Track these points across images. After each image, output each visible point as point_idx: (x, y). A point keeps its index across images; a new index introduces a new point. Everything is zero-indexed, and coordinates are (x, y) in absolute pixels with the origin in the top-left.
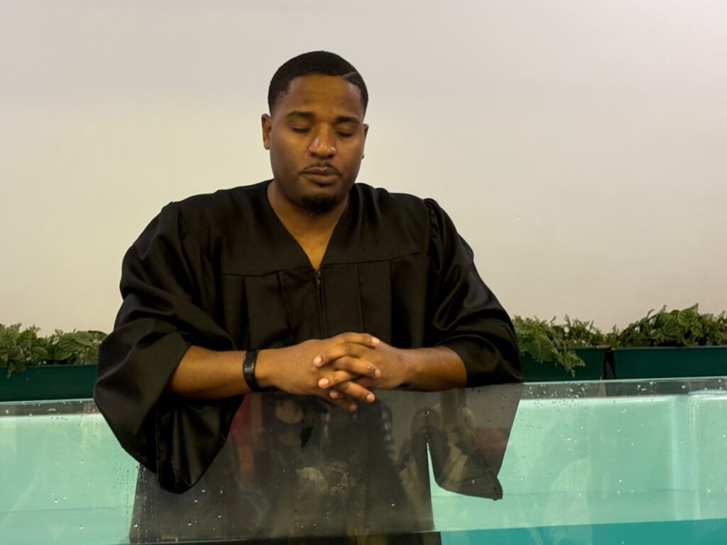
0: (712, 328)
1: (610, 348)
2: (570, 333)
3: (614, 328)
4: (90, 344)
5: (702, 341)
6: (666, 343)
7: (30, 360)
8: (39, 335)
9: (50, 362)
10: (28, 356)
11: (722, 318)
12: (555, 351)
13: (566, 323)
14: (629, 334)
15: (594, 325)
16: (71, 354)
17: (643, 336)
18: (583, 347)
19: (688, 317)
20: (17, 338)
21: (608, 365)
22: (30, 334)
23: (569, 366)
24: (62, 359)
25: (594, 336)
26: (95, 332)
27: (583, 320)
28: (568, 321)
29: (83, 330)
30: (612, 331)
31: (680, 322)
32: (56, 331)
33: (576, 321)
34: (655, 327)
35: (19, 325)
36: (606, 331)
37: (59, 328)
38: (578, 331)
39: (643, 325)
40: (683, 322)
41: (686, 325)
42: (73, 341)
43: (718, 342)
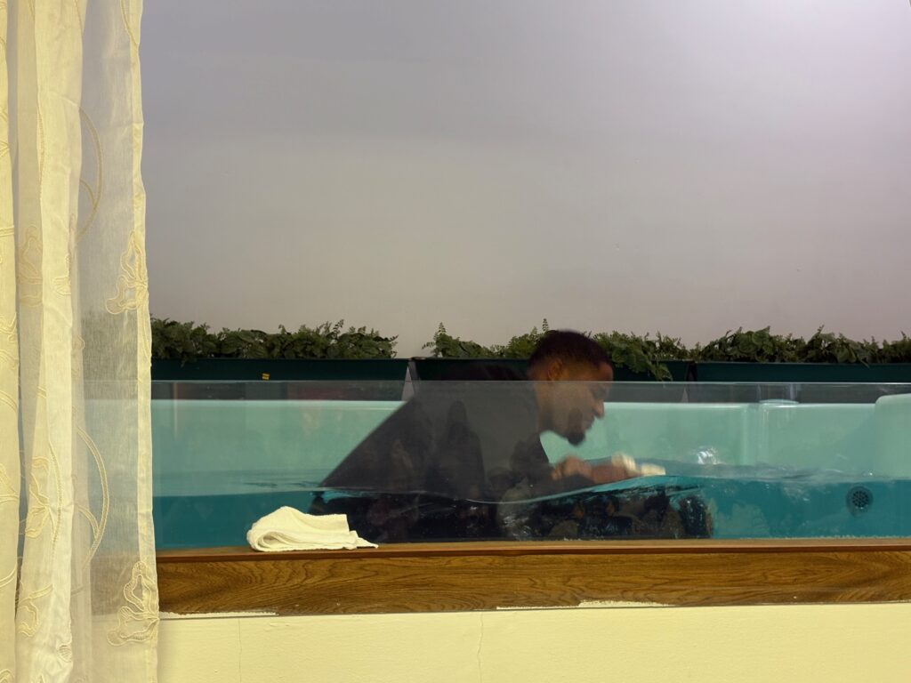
0: (780, 348)
1: (693, 362)
2: (661, 347)
3: (697, 345)
4: (252, 341)
5: (772, 358)
6: (742, 359)
7: (201, 356)
8: (208, 332)
9: (216, 355)
10: (198, 349)
11: (789, 340)
12: (650, 363)
13: (658, 339)
14: (709, 351)
15: (681, 342)
16: (236, 349)
17: (721, 352)
18: (671, 359)
19: (761, 337)
20: (191, 332)
21: (691, 376)
22: (201, 330)
23: (659, 375)
24: (228, 353)
25: (680, 351)
26: (257, 331)
27: (671, 338)
28: (660, 337)
29: (246, 329)
30: (695, 348)
31: (754, 341)
32: (224, 329)
33: (667, 338)
34: (732, 345)
35: (192, 323)
36: (690, 347)
37: (226, 327)
38: (667, 346)
39: (722, 343)
40: (757, 341)
41: (759, 344)
42: (238, 337)
43: (786, 360)
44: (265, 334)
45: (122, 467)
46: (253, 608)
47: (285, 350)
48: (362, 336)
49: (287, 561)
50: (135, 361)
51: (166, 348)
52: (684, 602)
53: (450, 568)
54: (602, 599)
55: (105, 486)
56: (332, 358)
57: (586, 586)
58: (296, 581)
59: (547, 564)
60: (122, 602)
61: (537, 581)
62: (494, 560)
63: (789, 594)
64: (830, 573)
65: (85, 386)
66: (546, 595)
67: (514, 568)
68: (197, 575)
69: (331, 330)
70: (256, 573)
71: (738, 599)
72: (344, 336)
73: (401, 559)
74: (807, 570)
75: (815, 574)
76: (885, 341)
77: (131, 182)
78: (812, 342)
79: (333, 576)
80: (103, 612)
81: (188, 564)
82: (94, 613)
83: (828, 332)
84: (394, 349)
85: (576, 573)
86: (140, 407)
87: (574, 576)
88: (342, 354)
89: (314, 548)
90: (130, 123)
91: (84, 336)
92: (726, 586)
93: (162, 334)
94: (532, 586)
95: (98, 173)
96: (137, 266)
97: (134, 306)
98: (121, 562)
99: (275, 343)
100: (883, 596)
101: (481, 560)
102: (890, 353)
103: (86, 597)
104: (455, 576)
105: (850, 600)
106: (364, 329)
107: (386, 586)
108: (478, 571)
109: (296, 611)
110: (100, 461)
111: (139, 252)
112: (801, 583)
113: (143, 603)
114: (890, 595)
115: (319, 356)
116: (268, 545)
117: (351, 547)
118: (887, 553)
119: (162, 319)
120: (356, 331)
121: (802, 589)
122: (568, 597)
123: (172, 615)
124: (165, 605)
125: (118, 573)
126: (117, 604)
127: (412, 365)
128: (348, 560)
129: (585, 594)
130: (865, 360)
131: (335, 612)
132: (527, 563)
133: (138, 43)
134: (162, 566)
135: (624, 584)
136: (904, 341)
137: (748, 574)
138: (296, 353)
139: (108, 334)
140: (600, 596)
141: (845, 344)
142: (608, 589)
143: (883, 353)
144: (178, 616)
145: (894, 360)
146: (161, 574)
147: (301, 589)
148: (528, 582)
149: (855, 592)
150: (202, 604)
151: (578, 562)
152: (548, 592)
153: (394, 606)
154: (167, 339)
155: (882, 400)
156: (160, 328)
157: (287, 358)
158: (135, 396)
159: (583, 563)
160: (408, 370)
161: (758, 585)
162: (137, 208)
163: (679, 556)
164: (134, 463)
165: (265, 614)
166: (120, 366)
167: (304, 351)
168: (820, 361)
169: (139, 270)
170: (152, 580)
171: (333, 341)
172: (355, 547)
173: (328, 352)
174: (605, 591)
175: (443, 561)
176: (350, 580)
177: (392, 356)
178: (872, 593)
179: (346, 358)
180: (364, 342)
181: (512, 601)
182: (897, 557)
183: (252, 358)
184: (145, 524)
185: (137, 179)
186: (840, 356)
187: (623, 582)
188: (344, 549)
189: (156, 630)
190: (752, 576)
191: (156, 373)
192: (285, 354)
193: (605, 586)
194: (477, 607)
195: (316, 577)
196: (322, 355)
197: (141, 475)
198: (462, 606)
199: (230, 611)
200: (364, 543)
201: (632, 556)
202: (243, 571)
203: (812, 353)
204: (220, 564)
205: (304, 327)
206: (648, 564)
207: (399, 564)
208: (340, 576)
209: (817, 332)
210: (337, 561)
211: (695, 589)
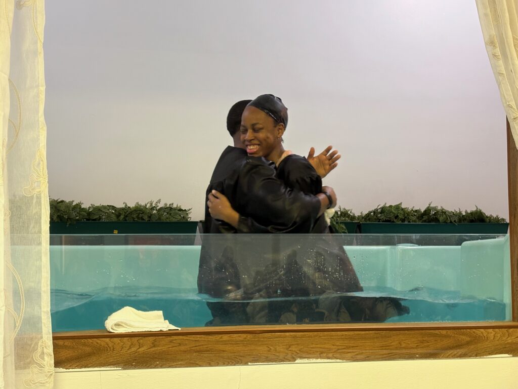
0: (408, 214)
1: (359, 222)
2: (341, 215)
3: (361, 213)
4: (108, 212)
5: (403, 220)
6: (386, 221)
7: (78, 220)
8: (83, 206)
9: (87, 220)
10: (77, 216)
11: (412, 210)
12: (335, 223)
13: (339, 209)
14: (368, 216)
15: (352, 211)
16: (98, 216)
17: (375, 217)
18: (347, 221)
19: (397, 209)
20: (72, 207)
21: (358, 230)
22: (78, 205)
23: (340, 230)
24: (94, 218)
25: (352, 216)
26: (110, 206)
27: (347, 209)
29: (105, 204)
30: (360, 214)
31: (393, 211)
32: (91, 205)
33: (344, 209)
34: (381, 213)
35: (73, 201)
36: (357, 214)
37: (92, 203)
38: (345, 214)
39: (375, 212)
41: (396, 212)
42: (99, 210)
43: (411, 221)
44: (115, 207)
45: (33, 284)
46: (108, 365)
47: (127, 216)
48: (171, 208)
49: (128, 338)
50: (40, 223)
51: (58, 216)
52: (355, 359)
53: (222, 341)
54: (308, 358)
55: (22, 295)
56: (154, 221)
57: (300, 350)
58: (133, 349)
59: (277, 338)
60: (32, 362)
61: (271, 348)
62: (247, 336)
63: (414, 354)
64: (436, 342)
65: (11, 238)
66: (277, 356)
67: (258, 341)
68: (76, 347)
69: (154, 205)
70: (110, 345)
71: (385, 357)
72: (161, 208)
73: (194, 336)
74: (424, 340)
75: (429, 343)
76: (466, 210)
77: (39, 120)
78: (425, 211)
79: (154, 346)
80: (21, 368)
81: (71, 340)
82: (16, 369)
83: (435, 206)
84: (189, 216)
85: (293, 343)
86: (43, 250)
87: (293, 345)
88: (159, 219)
89: (144, 330)
90: (38, 86)
91: (11, 209)
92: (378, 350)
93: (56, 207)
94: (269, 351)
95: (19, 115)
96: (41, 169)
97: (40, 192)
98: (32, 339)
99: (121, 213)
100: (467, 354)
101: (240, 336)
102: (469, 217)
103: (11, 359)
104: (225, 346)
105: (448, 357)
106: (172, 204)
107: (185, 351)
108: (238, 343)
109: (133, 367)
110: (19, 281)
111: (42, 161)
112: (421, 348)
113: (45, 363)
114: (470, 354)
115: (146, 220)
116: (117, 329)
117: (165, 329)
118: (468, 330)
119: (56, 199)
120: (168, 206)
121: (421, 351)
122: (289, 356)
123: (61, 370)
124: (57, 364)
125: (30, 346)
126: (29, 363)
127: (200, 225)
128: (164, 337)
129: (298, 355)
130: (455, 221)
131: (156, 367)
132: (266, 338)
133: (43, 41)
134: (57, 342)
135: (321, 350)
136: (477, 210)
137: (391, 343)
138: (133, 218)
139: (24, 208)
140: (307, 356)
141: (444, 212)
142: (311, 352)
143: (465, 217)
144: (65, 370)
145: (472, 221)
146: (55, 346)
147: (137, 354)
148: (267, 349)
149: (451, 352)
150: (78, 364)
151: (295, 337)
152: (278, 354)
153: (190, 363)
154: (59, 211)
155: (465, 243)
156: (54, 204)
157: (128, 221)
158: (40, 244)
159: (297, 337)
160: (198, 228)
161: (396, 348)
162: (42, 135)
163: (352, 333)
164: (40, 282)
165: (115, 369)
166: (32, 226)
167: (138, 217)
168: (429, 222)
169: (43, 171)
170: (51, 350)
171: (155, 212)
172: (167, 329)
173: (152, 217)
174: (310, 353)
175: (218, 337)
176: (164, 348)
177: (189, 219)
178: (461, 353)
179: (162, 221)
180: (172, 212)
181: (257, 360)
182: (474, 332)
183: (108, 221)
184: (46, 317)
185: (42, 119)
186: (441, 219)
187: (321, 348)
188: (161, 331)
189: (52, 378)
190: (392, 344)
191: (52, 230)
192: (127, 219)
193: (310, 350)
194: (237, 363)
195: (145, 347)
196: (148, 219)
197: (43, 289)
198: (229, 363)
199: (95, 367)
200: (173, 327)
201: (326, 333)
202: (103, 344)
203: (425, 218)
204: (90, 341)
205: (138, 203)
206: (335, 337)
207: (193, 339)
208: (159, 346)
209: (428, 205)
210: (157, 337)
211: (361, 352)
